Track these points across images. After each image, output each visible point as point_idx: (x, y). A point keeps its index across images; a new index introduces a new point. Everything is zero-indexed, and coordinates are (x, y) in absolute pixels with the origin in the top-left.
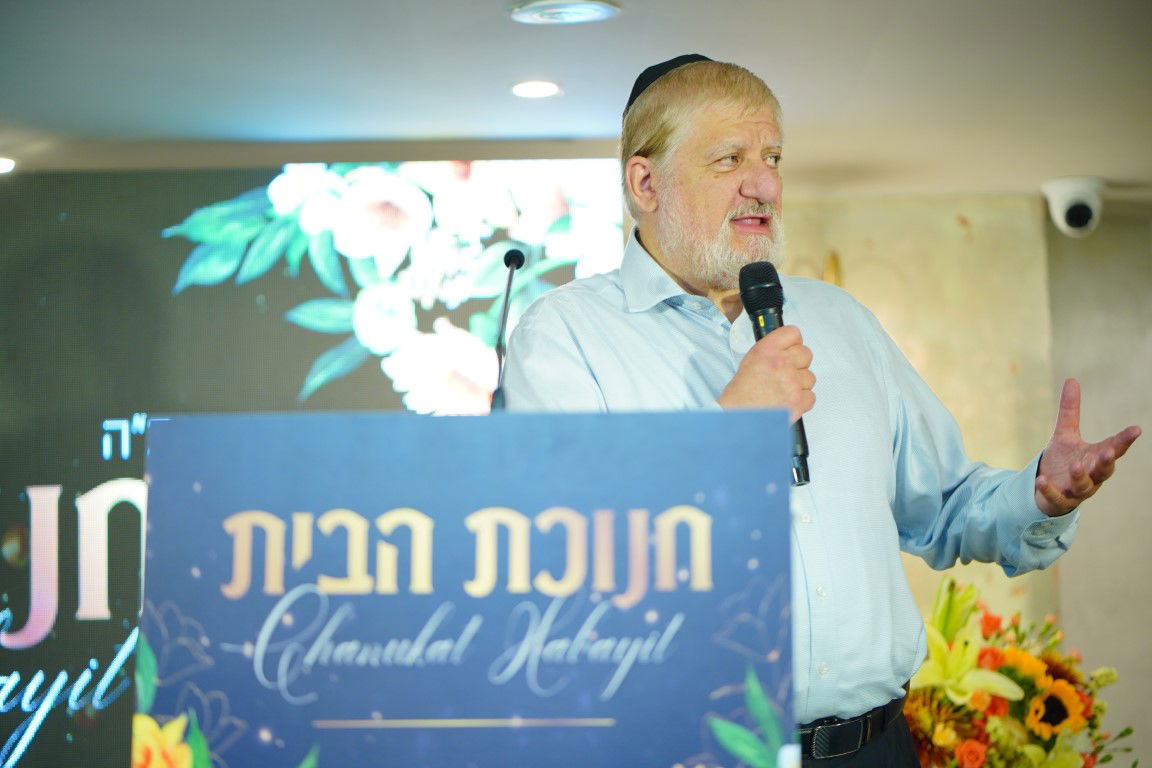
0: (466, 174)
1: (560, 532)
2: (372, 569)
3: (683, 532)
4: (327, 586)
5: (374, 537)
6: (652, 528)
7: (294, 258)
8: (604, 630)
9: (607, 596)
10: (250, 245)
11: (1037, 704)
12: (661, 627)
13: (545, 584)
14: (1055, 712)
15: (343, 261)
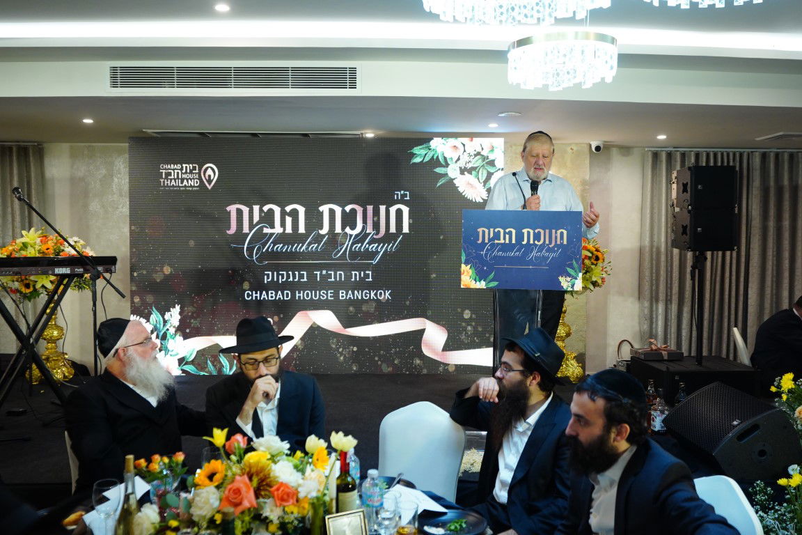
0: (472, 140)
1: (539, 232)
2: (505, 239)
3: (562, 233)
4: (496, 241)
5: (505, 233)
6: (556, 233)
7: (435, 158)
8: (547, 251)
9: (547, 245)
10: (426, 154)
11: (594, 257)
12: (557, 251)
13: (536, 242)
14: (597, 259)
15: (445, 158)
